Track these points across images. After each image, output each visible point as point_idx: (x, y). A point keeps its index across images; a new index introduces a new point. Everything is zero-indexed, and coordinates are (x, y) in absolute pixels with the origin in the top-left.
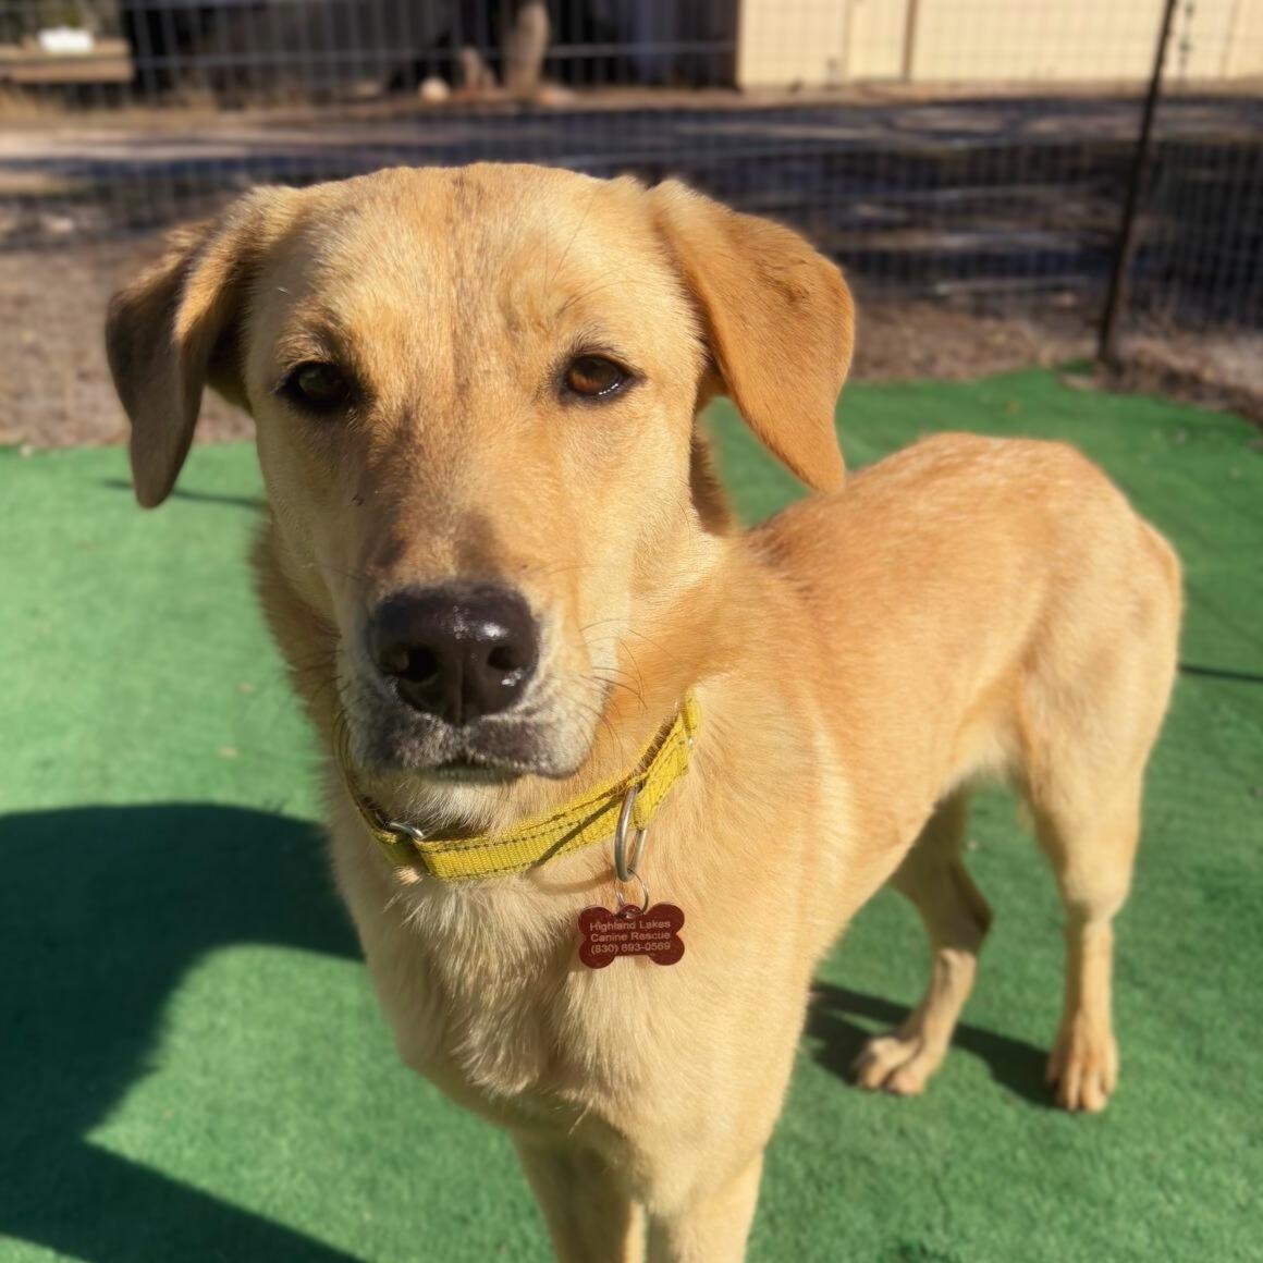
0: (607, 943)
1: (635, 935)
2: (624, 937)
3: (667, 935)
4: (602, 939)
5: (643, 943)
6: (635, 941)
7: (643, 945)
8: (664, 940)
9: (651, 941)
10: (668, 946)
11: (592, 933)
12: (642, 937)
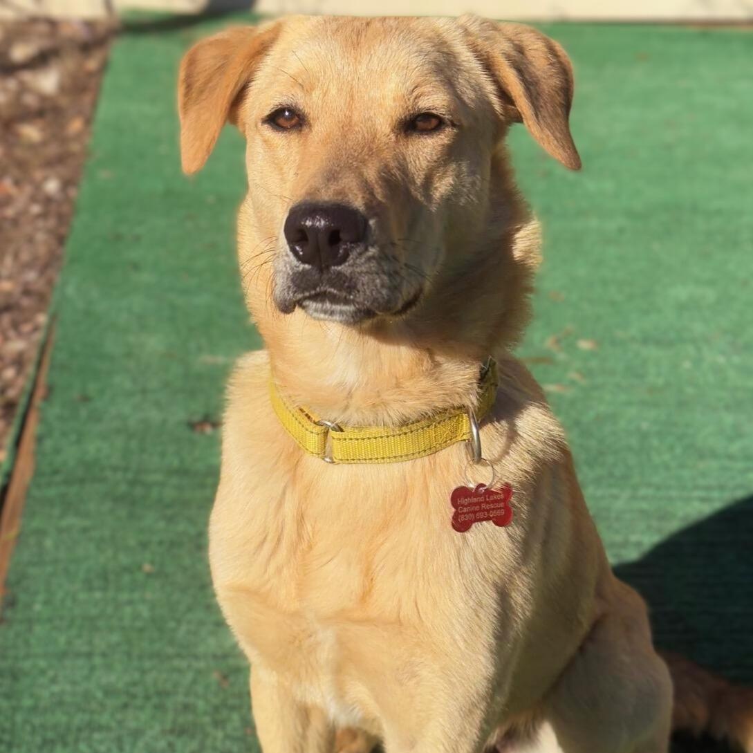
0: (468, 513)
1: (483, 506)
2: (477, 508)
3: (502, 505)
4: (465, 510)
5: (488, 511)
6: (484, 510)
7: (488, 513)
8: (501, 508)
9: (493, 509)
10: (502, 512)
11: (459, 506)
12: (488, 507)
